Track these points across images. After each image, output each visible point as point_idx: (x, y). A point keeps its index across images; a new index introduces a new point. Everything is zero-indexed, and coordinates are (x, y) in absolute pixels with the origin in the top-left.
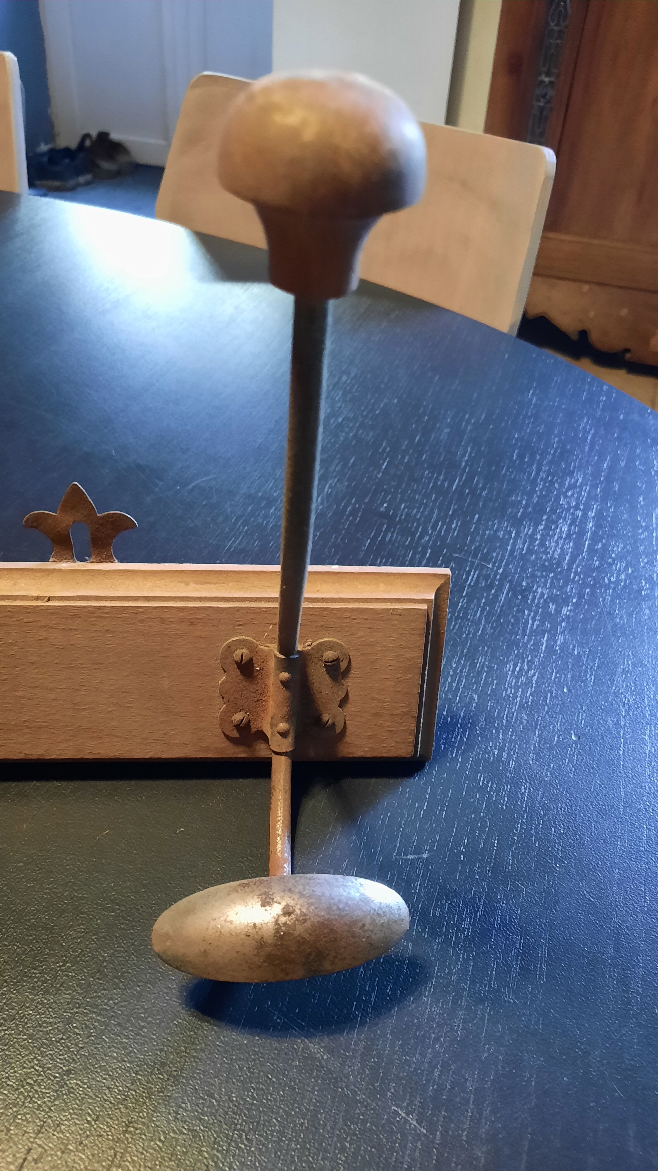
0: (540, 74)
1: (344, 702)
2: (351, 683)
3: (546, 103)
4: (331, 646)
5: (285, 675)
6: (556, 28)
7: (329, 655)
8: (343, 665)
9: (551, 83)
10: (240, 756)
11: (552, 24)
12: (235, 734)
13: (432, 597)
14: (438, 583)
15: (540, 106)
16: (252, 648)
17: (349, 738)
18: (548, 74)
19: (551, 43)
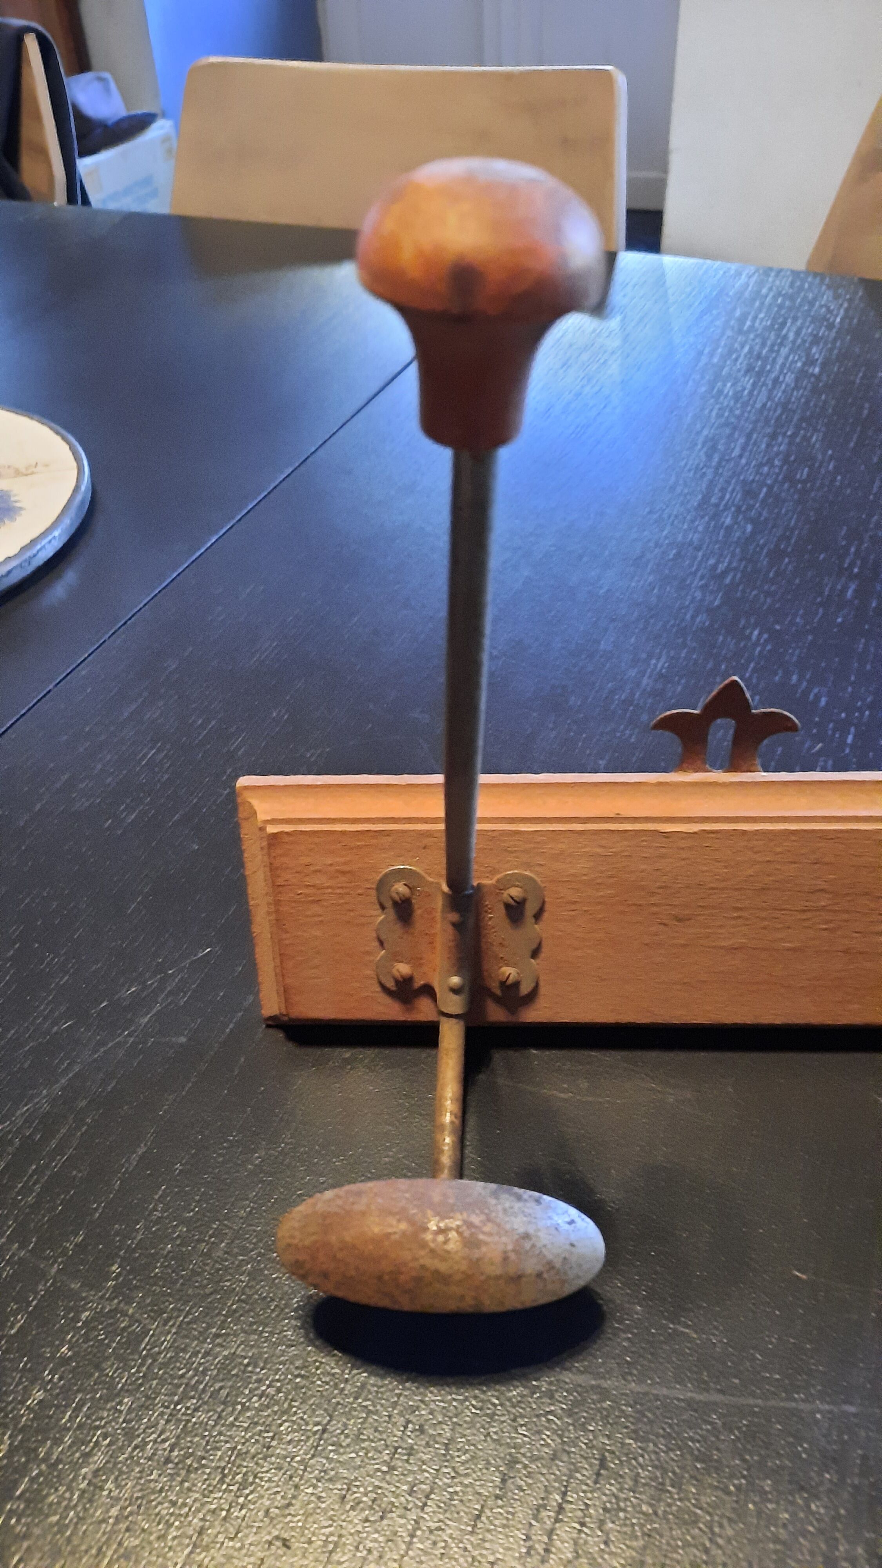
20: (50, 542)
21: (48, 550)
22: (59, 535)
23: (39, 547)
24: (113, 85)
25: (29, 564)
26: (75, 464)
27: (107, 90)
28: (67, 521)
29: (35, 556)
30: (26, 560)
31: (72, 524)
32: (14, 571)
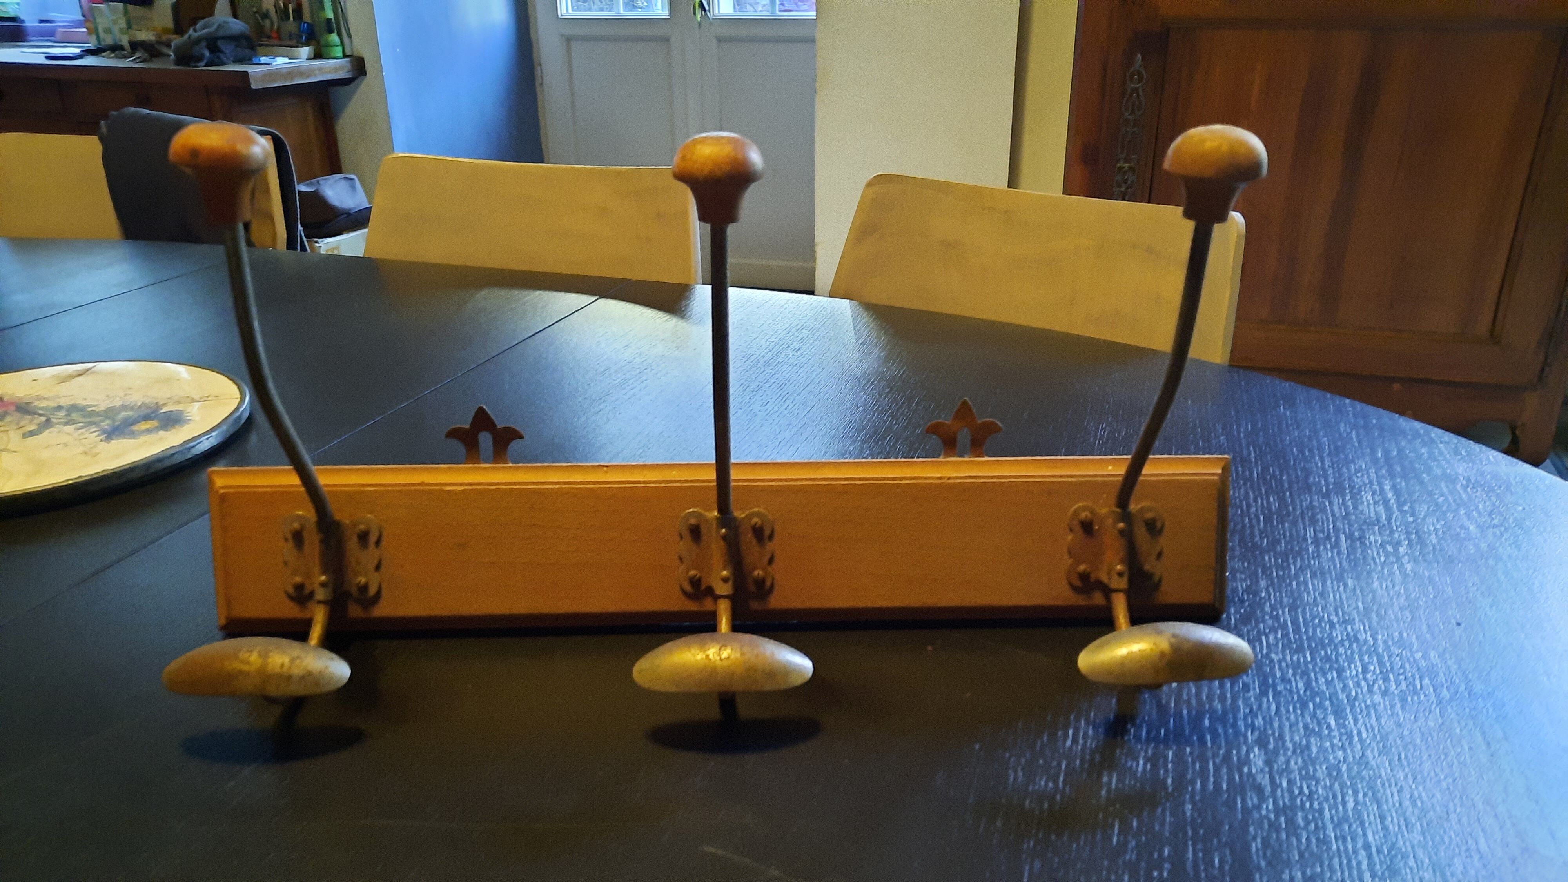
0: (1118, 161)
1: (1160, 555)
2: (1163, 541)
3: (1127, 188)
4: (1149, 509)
5: (1121, 525)
6: (1130, 117)
7: (1149, 515)
8: (1159, 525)
9: (1130, 168)
10: (1081, 603)
11: (1126, 114)
12: (1078, 583)
13: (1220, 471)
14: (1222, 464)
15: (1121, 191)
16: (1093, 512)
17: (1164, 587)
18: (1127, 161)
19: (1127, 132)
20: (208, 439)
21: (206, 445)
22: (216, 435)
23: (199, 441)
24: (358, 184)
25: (189, 451)
26: (238, 396)
27: (353, 187)
28: (224, 428)
29: (194, 446)
30: (187, 449)
31: (227, 430)
32: (176, 456)
